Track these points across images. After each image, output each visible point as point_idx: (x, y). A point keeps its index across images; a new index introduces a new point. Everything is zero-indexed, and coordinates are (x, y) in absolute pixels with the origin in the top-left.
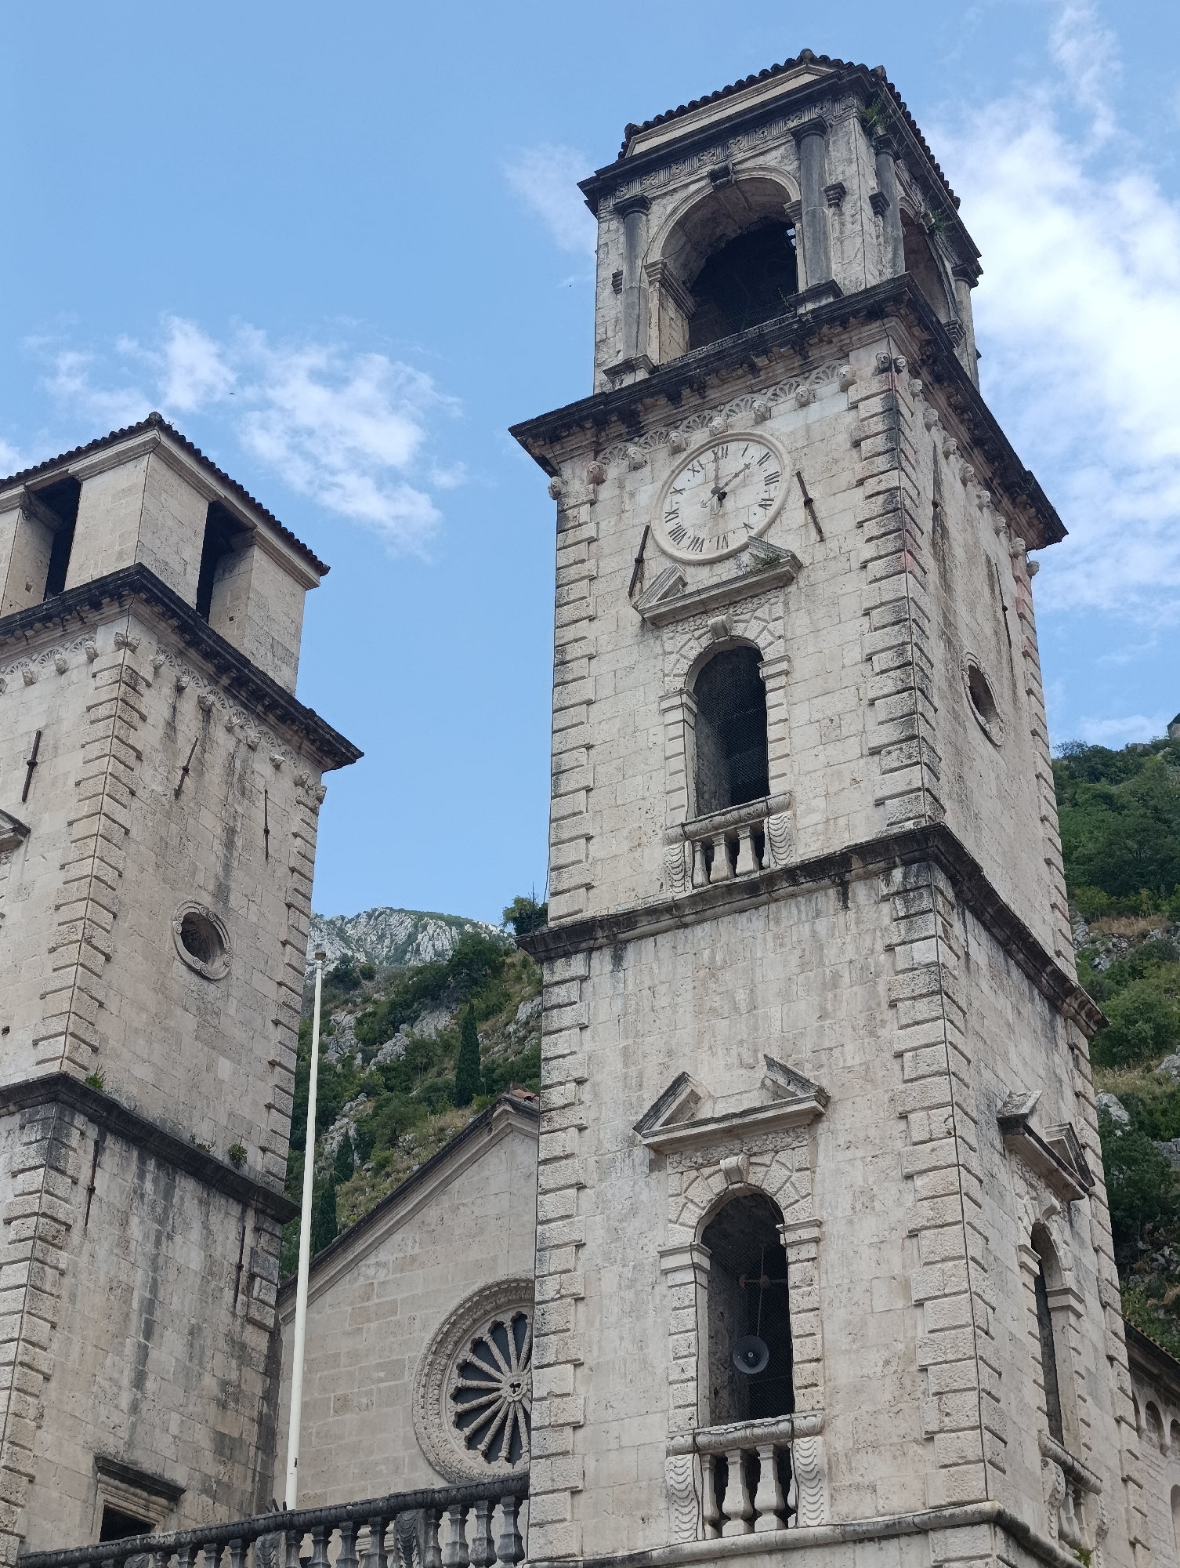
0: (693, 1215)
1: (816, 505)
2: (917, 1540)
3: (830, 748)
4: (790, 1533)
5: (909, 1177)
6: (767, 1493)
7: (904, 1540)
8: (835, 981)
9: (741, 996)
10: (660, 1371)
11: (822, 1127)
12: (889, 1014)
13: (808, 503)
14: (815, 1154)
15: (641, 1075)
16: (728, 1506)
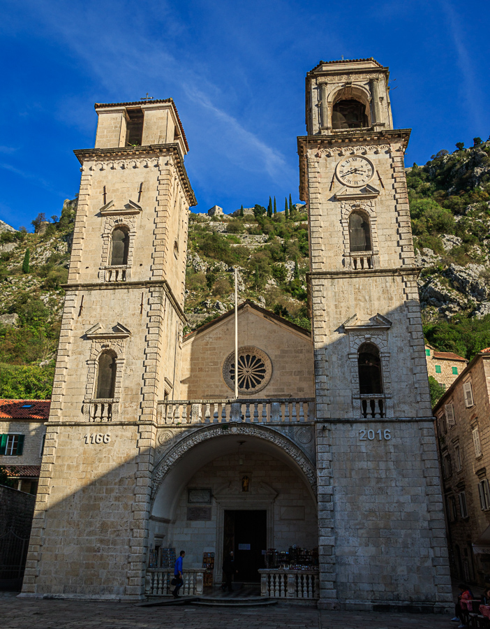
0: (357, 347)
1: (382, 180)
2: (416, 424)
3: (389, 243)
4: (384, 419)
5: (412, 346)
6: (377, 410)
7: (412, 423)
8: (391, 299)
9: (367, 298)
10: (349, 380)
11: (389, 331)
12: (406, 309)
13: (380, 179)
14: (388, 337)
15: (340, 312)
16: (367, 412)
